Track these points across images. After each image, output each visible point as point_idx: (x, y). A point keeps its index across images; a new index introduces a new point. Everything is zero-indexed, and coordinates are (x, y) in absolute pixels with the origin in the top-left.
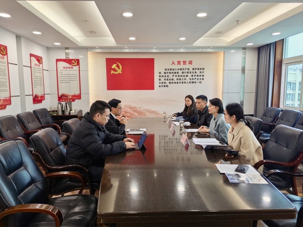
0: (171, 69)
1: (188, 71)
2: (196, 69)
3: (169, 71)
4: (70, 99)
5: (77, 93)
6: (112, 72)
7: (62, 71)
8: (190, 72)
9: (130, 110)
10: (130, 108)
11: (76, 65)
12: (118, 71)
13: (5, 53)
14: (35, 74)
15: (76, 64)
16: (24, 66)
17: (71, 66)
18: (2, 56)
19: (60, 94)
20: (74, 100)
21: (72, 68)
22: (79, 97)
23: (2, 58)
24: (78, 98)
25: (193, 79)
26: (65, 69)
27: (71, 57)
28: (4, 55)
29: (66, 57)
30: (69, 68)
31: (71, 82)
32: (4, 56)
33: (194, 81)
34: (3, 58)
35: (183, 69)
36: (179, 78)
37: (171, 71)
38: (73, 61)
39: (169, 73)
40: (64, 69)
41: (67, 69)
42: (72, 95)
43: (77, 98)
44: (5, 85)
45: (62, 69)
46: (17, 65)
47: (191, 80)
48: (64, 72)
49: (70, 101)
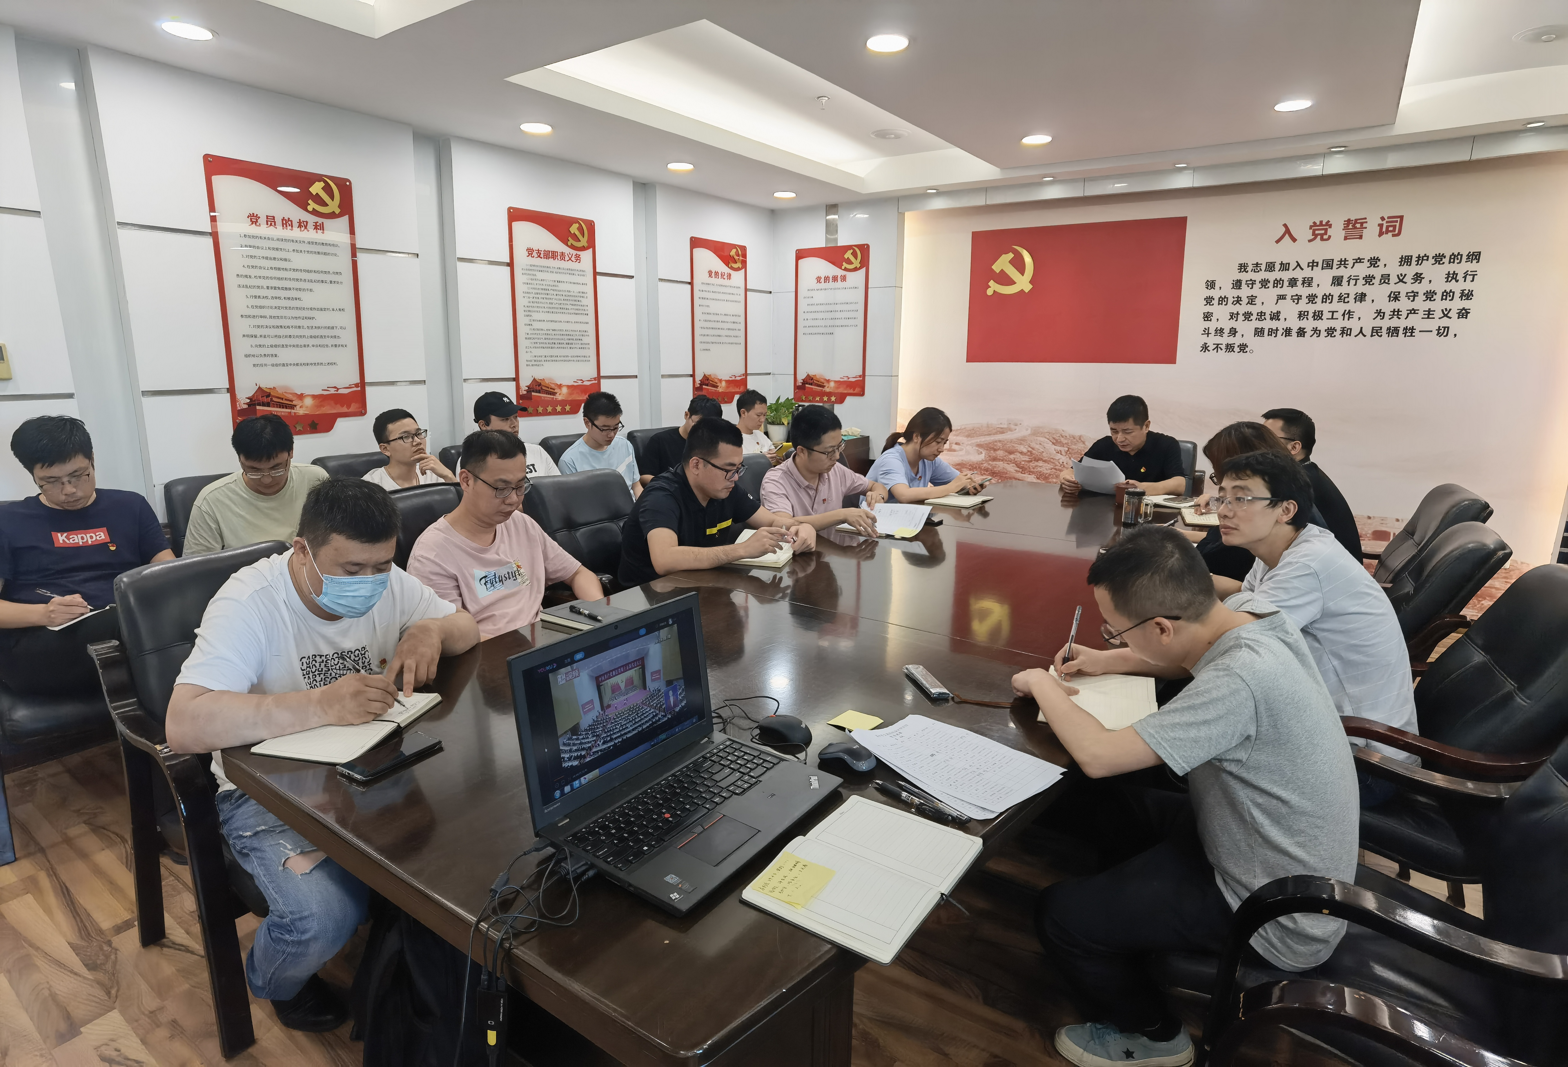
0: (1270, 267)
1: (1372, 271)
2: (1421, 259)
3: (1258, 277)
4: (829, 394)
5: (852, 372)
6: (994, 287)
7: (811, 294)
8: (1385, 279)
9: (1052, 448)
10: (1056, 442)
11: (856, 269)
12: (1014, 283)
13: (584, 242)
14: (708, 306)
15: (856, 263)
16: (661, 280)
17: (839, 272)
18: (574, 252)
19: (801, 377)
20: (841, 399)
21: (844, 278)
22: (857, 387)
23: (573, 259)
24: (857, 390)
25: (1396, 313)
26: (823, 285)
27: (844, 239)
28: (583, 249)
29: (827, 240)
30: (835, 279)
31: (837, 331)
32: (579, 253)
33: (1401, 323)
34: (578, 258)
35: (1343, 263)
36: (1311, 308)
37: (1272, 276)
38: (848, 255)
39: (1258, 285)
40: (820, 286)
41: (827, 285)
42: (838, 379)
43: (851, 391)
44: (580, 342)
45: (813, 283)
46: (632, 277)
47: (1387, 317)
48: (820, 297)
49: (829, 400)
